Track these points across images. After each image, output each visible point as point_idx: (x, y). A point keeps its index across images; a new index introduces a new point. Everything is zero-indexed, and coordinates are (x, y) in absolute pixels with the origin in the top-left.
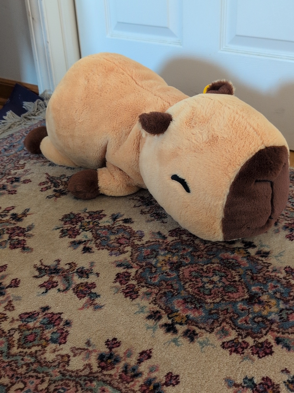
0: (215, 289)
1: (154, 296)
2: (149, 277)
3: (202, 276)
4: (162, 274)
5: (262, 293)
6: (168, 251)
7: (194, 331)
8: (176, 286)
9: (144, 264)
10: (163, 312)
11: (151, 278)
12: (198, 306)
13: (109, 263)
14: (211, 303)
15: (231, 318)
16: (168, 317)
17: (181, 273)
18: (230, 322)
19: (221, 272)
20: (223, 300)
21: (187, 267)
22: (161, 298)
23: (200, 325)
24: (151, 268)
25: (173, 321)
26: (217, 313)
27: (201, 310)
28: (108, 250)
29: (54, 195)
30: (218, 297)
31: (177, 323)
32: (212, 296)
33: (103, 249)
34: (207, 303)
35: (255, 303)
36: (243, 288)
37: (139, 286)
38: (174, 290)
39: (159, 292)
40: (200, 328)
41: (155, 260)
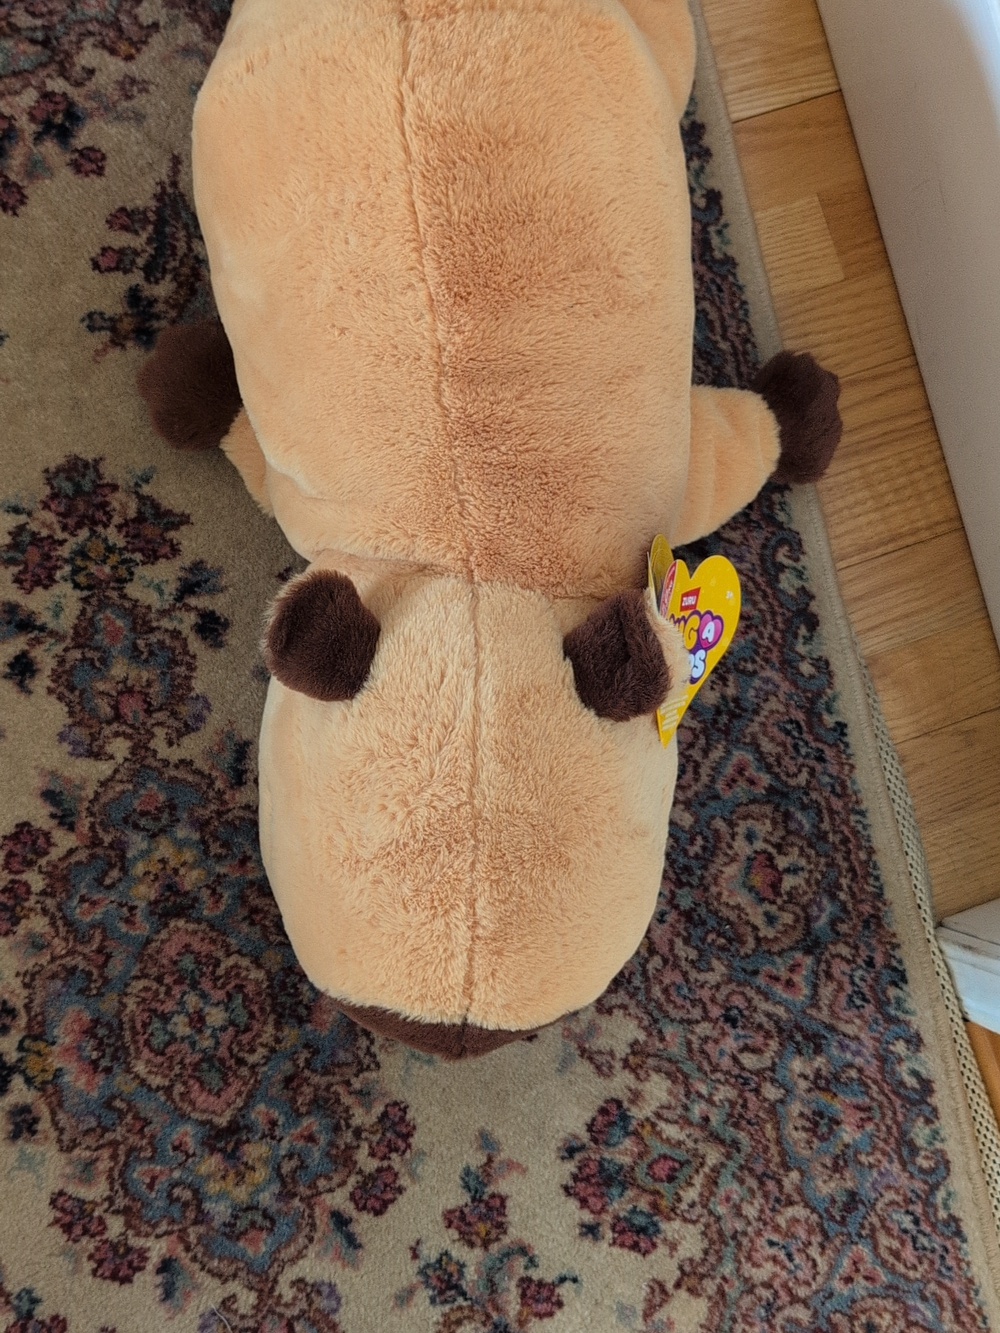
0: (185, 1046)
1: (44, 959)
2: (84, 891)
3: (194, 985)
4: (121, 905)
5: (264, 1136)
6: (203, 837)
7: (36, 1120)
8: (115, 968)
9: (107, 839)
10: (23, 1021)
11: (83, 899)
12: (104, 1063)
13: (36, 767)
14: (137, 1076)
15: (131, 1150)
16: (21, 1042)
17: (163, 935)
18: (122, 1158)
19: (245, 1007)
20: (168, 1090)
21: (192, 927)
22: (54, 976)
23: (61, 1116)
24: (112, 866)
25: (20, 1060)
26: (121, 1114)
27: (100, 1079)
28: (71, 713)
29: (113, 325)
30: (165, 1076)
31: (23, 1072)
32: (160, 1059)
33: (60, 698)
34: (128, 1071)
35: (222, 1151)
36: (239, 1094)
37: (38, 902)
38: (101, 975)
39: (62, 957)
40: (55, 1123)
41: (144, 845)
